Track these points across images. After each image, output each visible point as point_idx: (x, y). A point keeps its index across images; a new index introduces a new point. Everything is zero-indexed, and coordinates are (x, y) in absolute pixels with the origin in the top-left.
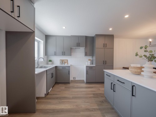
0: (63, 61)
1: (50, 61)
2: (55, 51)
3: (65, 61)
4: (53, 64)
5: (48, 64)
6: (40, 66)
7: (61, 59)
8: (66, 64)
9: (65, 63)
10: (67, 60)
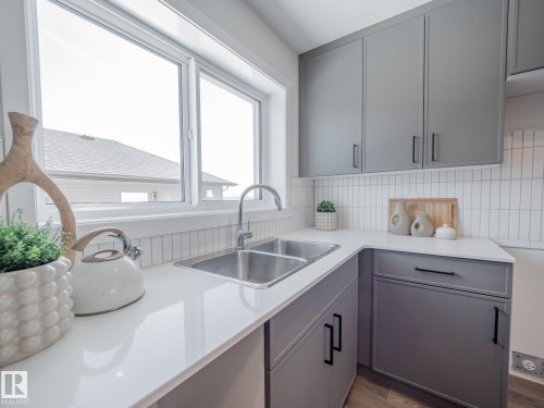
0: (414, 207)
1: (326, 208)
2: (358, 142)
3: (429, 209)
4: (340, 225)
5: (311, 224)
6: (253, 239)
7: (399, 196)
8: (443, 231)
9: (434, 224)
10: (453, 205)
